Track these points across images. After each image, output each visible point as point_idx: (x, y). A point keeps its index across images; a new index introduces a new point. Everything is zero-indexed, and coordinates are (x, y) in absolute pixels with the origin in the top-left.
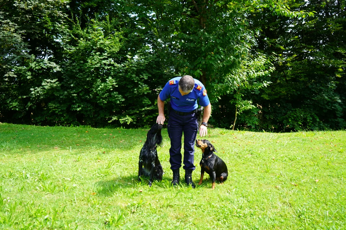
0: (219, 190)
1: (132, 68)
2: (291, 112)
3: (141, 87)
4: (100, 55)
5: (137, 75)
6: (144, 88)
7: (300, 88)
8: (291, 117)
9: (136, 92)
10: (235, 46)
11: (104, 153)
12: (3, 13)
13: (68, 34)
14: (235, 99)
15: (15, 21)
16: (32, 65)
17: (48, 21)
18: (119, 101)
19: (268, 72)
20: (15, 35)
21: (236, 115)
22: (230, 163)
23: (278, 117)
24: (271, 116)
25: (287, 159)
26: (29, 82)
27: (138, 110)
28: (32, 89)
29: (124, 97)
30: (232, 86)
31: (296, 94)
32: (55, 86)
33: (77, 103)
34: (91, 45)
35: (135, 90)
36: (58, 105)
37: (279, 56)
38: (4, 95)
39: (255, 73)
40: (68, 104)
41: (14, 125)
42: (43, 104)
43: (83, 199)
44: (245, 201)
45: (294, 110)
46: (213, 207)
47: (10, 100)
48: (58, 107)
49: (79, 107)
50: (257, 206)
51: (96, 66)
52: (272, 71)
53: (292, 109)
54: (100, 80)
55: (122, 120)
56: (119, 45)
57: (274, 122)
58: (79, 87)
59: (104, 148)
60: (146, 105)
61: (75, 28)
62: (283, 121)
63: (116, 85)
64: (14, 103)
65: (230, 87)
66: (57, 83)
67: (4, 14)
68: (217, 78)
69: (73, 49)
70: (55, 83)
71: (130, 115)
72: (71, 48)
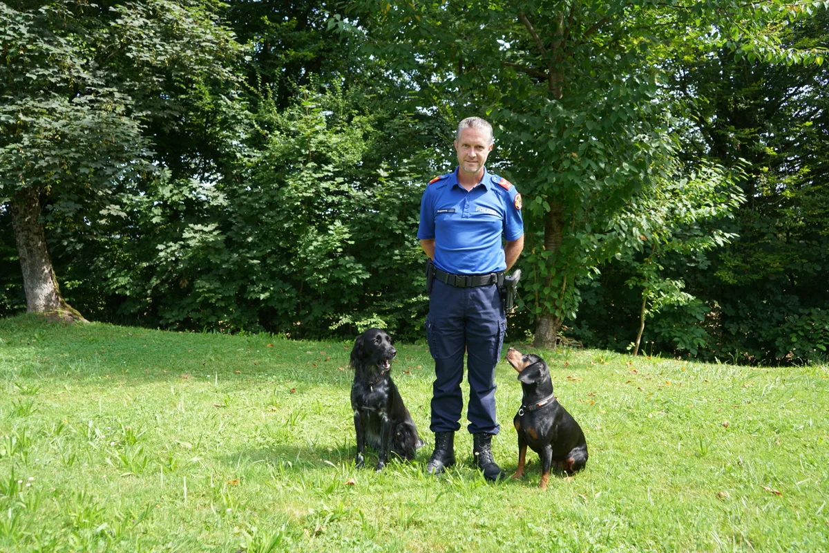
0: (557, 492)
1: (389, 199)
2: (796, 316)
3: (409, 245)
4: (315, 170)
5: (402, 217)
6: (417, 248)
7: (820, 254)
8: (796, 332)
9: (398, 258)
10: (635, 138)
11: (292, 391)
12: (106, 73)
13: (248, 121)
14: (641, 277)
15: (130, 91)
16: (164, 192)
17: (204, 94)
18: (358, 278)
19: (726, 207)
20: (125, 120)
21: (644, 318)
22: (605, 430)
23: (761, 329)
24: (741, 325)
25: (764, 427)
26: (158, 232)
27: (402, 302)
28: (160, 247)
29: (368, 270)
30: (626, 239)
31: (810, 271)
32: (211, 240)
33: (261, 281)
34: (297, 147)
35: (397, 252)
36: (217, 284)
37: (762, 172)
38: (102, 259)
39: (692, 210)
40: (240, 283)
41: (113, 327)
42: (184, 282)
43: (204, 493)
44: (621, 523)
45: (807, 312)
46: (531, 534)
47: (114, 270)
48: (216, 288)
49: (264, 290)
50: (654, 538)
51: (304, 194)
52: (736, 205)
53: (801, 311)
54: (316, 228)
55: (362, 323)
56: (363, 146)
57: (751, 344)
58: (266, 245)
59: (295, 382)
60: (421, 290)
61: (265, 108)
62: (774, 340)
63: (350, 239)
64: (121, 279)
65: (624, 242)
66: (215, 233)
67: (107, 75)
68: (591, 221)
69: (257, 155)
70: (210, 232)
71: (381, 313)
72: (253, 154)
